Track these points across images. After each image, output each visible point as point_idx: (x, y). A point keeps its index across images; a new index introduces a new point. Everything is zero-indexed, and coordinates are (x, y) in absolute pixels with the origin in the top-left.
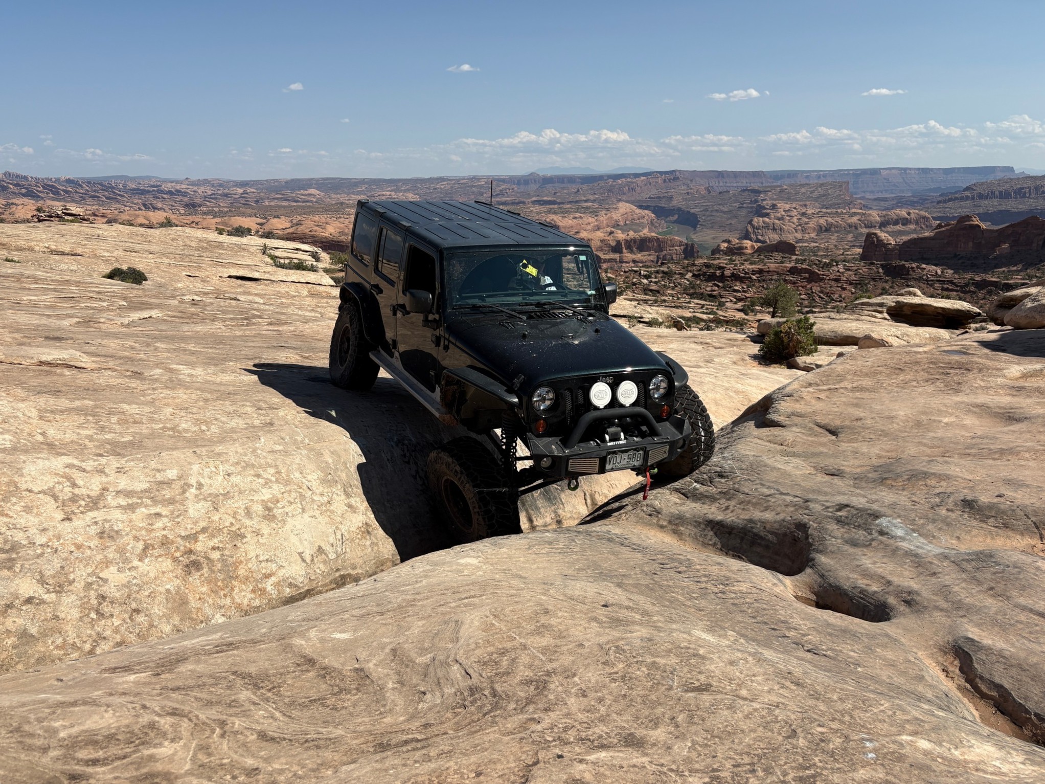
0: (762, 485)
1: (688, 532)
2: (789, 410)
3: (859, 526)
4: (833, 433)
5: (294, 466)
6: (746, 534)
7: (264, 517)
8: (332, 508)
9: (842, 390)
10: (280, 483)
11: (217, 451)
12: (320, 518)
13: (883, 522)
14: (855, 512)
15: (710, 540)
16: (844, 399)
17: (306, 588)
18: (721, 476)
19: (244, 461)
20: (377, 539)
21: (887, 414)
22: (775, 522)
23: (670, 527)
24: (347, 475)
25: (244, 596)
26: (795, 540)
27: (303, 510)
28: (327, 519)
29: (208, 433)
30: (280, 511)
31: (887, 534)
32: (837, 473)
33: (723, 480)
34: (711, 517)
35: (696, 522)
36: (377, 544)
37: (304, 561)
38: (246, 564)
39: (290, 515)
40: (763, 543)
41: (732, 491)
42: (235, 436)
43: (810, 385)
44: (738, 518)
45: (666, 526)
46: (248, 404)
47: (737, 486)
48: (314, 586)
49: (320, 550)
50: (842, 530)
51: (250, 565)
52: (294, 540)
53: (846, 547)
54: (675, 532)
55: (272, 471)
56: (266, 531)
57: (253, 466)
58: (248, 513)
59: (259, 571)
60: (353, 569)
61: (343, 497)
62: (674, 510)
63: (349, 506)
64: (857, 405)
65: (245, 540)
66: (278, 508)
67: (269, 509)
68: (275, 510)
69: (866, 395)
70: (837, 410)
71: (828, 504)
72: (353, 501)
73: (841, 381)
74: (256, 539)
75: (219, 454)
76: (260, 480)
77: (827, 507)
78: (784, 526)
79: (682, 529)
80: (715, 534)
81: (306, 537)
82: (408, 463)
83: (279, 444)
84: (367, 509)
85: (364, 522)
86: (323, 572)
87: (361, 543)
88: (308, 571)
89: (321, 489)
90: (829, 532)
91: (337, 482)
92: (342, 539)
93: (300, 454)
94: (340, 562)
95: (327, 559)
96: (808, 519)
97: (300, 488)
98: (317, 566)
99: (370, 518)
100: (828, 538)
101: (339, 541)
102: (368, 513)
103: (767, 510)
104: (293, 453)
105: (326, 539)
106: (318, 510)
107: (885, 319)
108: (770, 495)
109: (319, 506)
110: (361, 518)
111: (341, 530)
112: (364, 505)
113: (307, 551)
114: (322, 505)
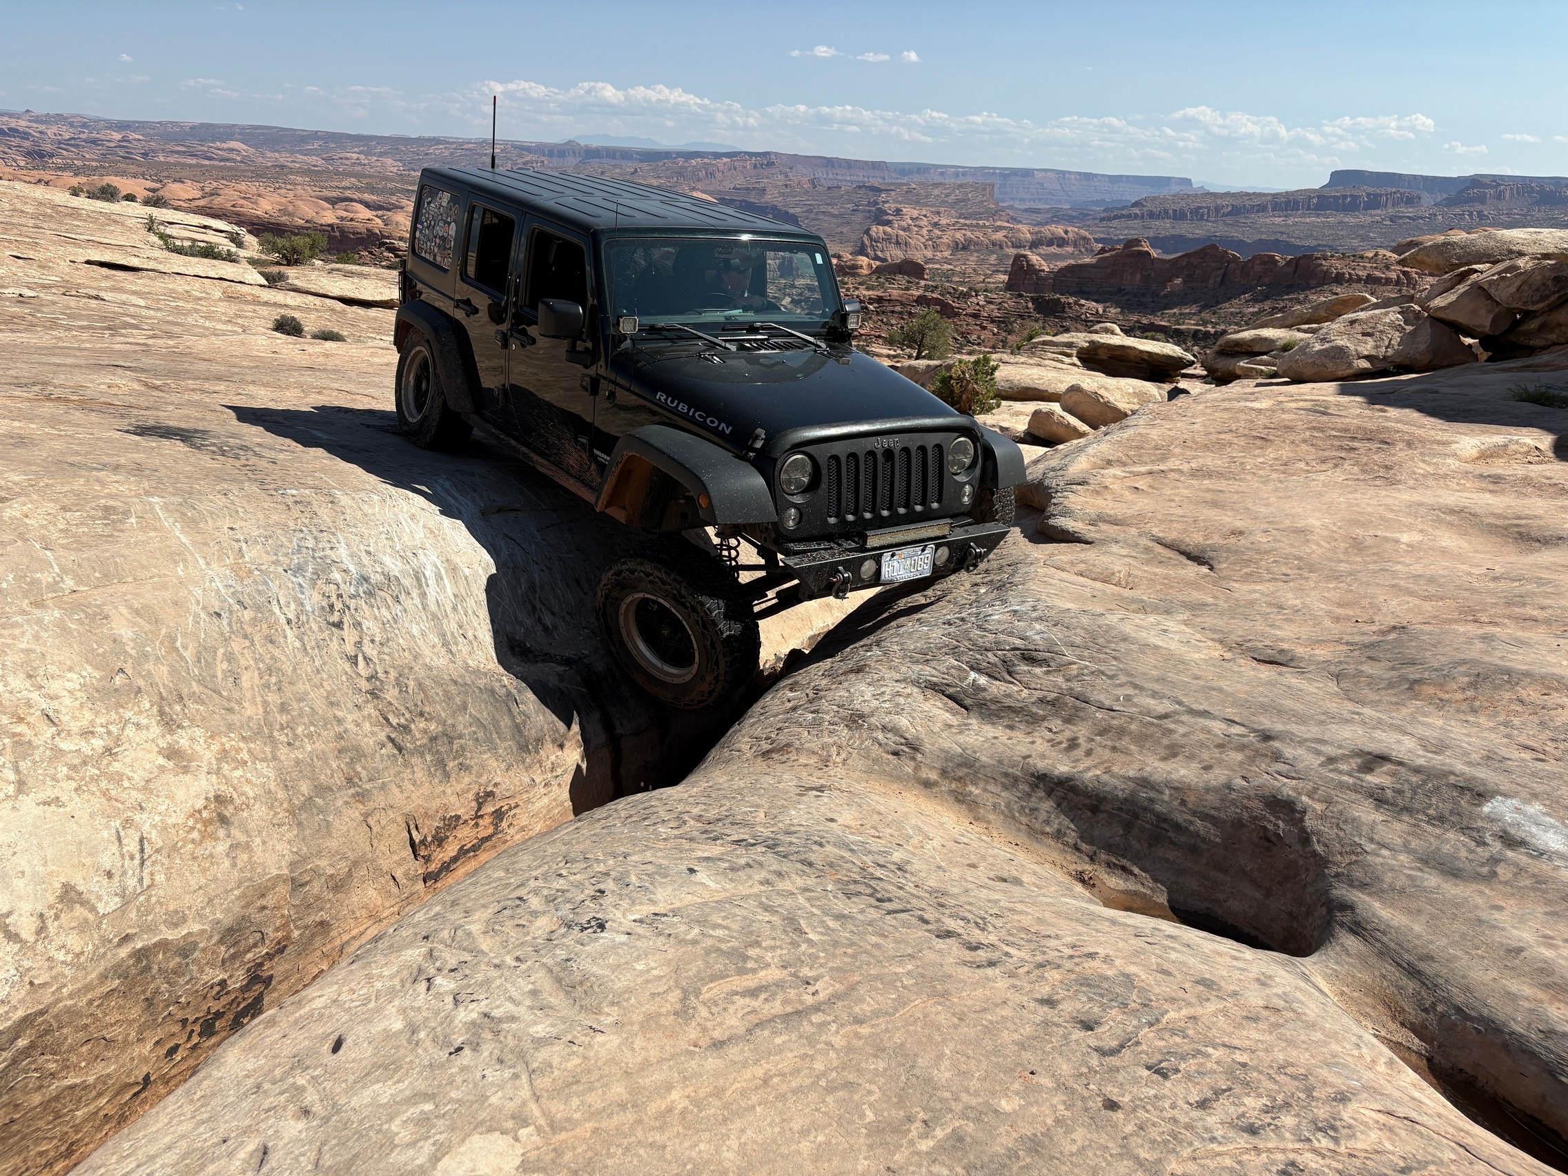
0: (1136, 686)
1: (989, 799)
3: (1441, 819)
4: (1197, 558)
6: (1136, 816)
8: (117, 766)
12: (76, 804)
13: (1501, 809)
14: (1415, 779)
15: (1047, 822)
17: (20, 1013)
18: (1029, 657)
20: (247, 833)
21: (1288, 523)
22: (1208, 790)
23: (945, 786)
24: (173, 671)
26: (1269, 841)
27: (21, 786)
28: (97, 802)
31: (1522, 843)
32: (1279, 658)
33: (1038, 670)
34: (1041, 765)
35: (1006, 775)
36: (247, 847)
37: (11, 936)
40: (1183, 839)
41: (1070, 701)
44: (1108, 771)
45: (935, 784)
47: (1077, 687)
48: (47, 999)
49: (69, 896)
50: (1397, 826)
53: (1432, 880)
54: (960, 798)
60: (176, 925)
61: (156, 730)
62: (950, 743)
63: (172, 753)
64: (1214, 504)
69: (1222, 485)
70: (1180, 512)
71: (1329, 750)
72: (182, 740)
77: (1331, 760)
78: (1233, 802)
79: (972, 789)
80: (1059, 805)
81: (24, 864)
82: (338, 625)
84: (224, 755)
85: (211, 795)
86: (78, 955)
87: (199, 852)
88: (26, 964)
89: (88, 715)
90: (1365, 829)
91: (139, 690)
92: (142, 851)
93: (39, 622)
94: (133, 915)
95: (91, 917)
96: (1294, 789)
97: (21, 720)
98: (58, 942)
99: (228, 781)
100: (1369, 847)
101: (132, 858)
102: (225, 767)
103: (1175, 755)
104: (19, 619)
105: (88, 861)
106: (69, 778)
107: (1074, 365)
108: (1165, 716)
109: (73, 768)
110: (204, 782)
111: (138, 828)
112: (216, 747)
113: (26, 907)
114: (85, 763)
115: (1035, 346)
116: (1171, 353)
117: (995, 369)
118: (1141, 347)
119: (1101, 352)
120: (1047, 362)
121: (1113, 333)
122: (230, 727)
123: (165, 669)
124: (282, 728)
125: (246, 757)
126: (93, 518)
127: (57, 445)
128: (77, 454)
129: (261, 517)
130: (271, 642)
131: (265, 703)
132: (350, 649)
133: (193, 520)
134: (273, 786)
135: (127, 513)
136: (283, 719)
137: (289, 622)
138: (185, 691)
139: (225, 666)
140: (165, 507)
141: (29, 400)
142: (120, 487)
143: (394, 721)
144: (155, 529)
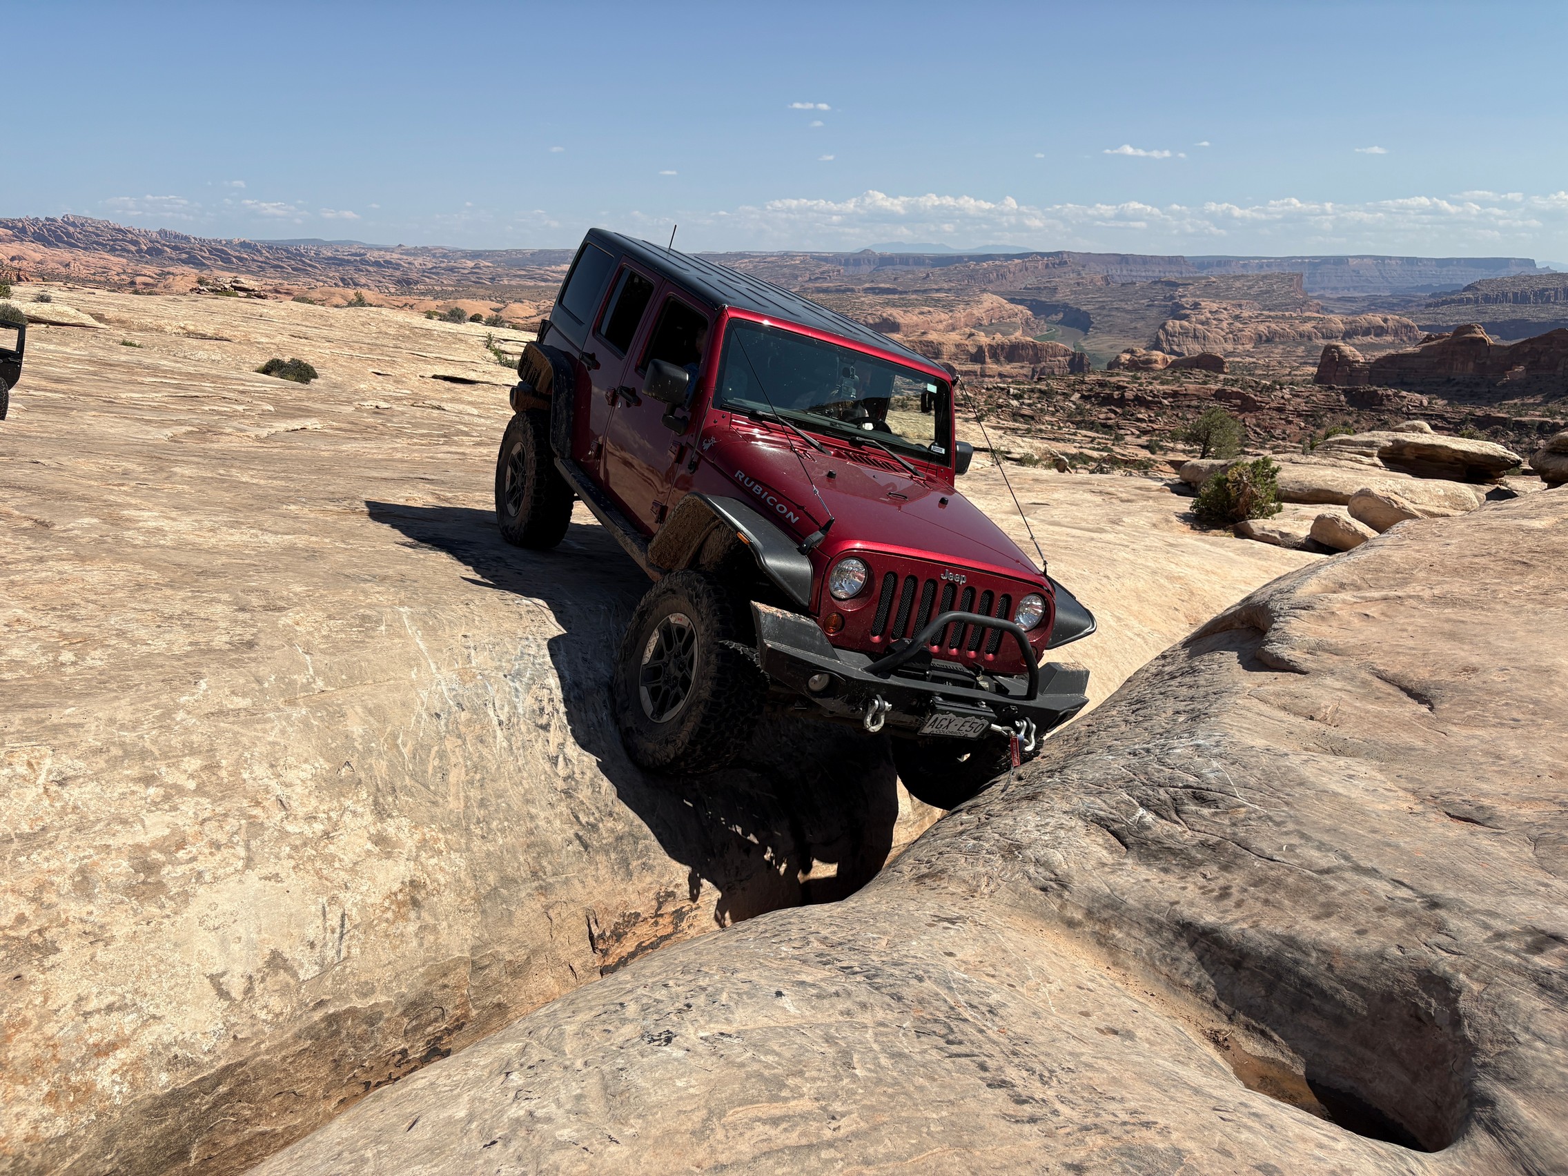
0: (1303, 836)
1: (1132, 945)
2: (1311, 639)
4: (1419, 696)
5: (261, 749)
6: (1279, 977)
7: (130, 890)
8: (330, 849)
9: (1414, 603)
10: (206, 794)
11: (55, 719)
12: (293, 881)
15: (1187, 974)
16: (1421, 621)
17: (223, 1063)
18: (1200, 798)
19: (122, 745)
20: (435, 916)
21: (1532, 661)
22: (1358, 957)
23: (1089, 927)
24: (391, 765)
25: (18, 1116)
26: (1419, 1020)
27: (249, 862)
28: (310, 880)
29: (70, 670)
30: (180, 870)
32: (1476, 816)
33: (1206, 811)
34: (1187, 913)
35: (1151, 920)
36: (434, 929)
37: (223, 994)
38: (39, 1028)
39: (208, 877)
40: (1327, 1008)
41: (1231, 846)
42: (136, 676)
43: (1342, 586)
44: (1255, 925)
45: (1079, 924)
46: (225, 597)
47: (1241, 832)
48: (247, 1052)
49: (276, 962)
50: (1558, 1016)
51: (50, 1029)
52: (205, 943)
54: (1102, 941)
55: (193, 764)
56: (122, 926)
57: (144, 754)
58: (84, 884)
59: (79, 1038)
60: (365, 995)
61: (369, 818)
62: (1099, 883)
63: (380, 840)
64: (1452, 636)
65: (52, 959)
66: (175, 863)
67: (150, 868)
68: (164, 871)
69: (1466, 615)
70: (1411, 643)
71: (1498, 924)
72: (390, 828)
73: (1404, 583)
74: (88, 952)
75: (56, 729)
76: (152, 791)
77: (1500, 936)
78: (1385, 973)
79: (1115, 932)
80: (1200, 959)
81: (241, 931)
82: (546, 728)
83: (244, 695)
84: (423, 844)
85: (407, 880)
86: (277, 1016)
87: (392, 930)
88: (233, 1019)
89: (314, 802)
90: (1522, 1017)
91: (360, 782)
92: (342, 926)
93: (288, 718)
94: (329, 983)
95: (292, 982)
96: (1452, 965)
97: (258, 804)
98: (261, 1002)
99: (424, 868)
100: (1524, 1037)
101: (333, 931)
102: (423, 854)
103: (1329, 915)
104: (271, 715)
105: (295, 932)
106: (290, 857)
107: (1375, 465)
108: (1328, 871)
109: (295, 848)
110: (402, 868)
111: (341, 906)
112: (417, 837)
113: (238, 969)
114: (305, 844)
115: (1331, 445)
116: (1491, 452)
117: (1275, 471)
118: (1454, 446)
119: (1406, 451)
120: (1343, 463)
121: (1421, 431)
122: (433, 819)
123: (384, 763)
124: (478, 822)
125: (441, 845)
126: (351, 626)
127: (341, 558)
128: (356, 566)
129: (494, 625)
130: (482, 741)
131: (467, 798)
132: (552, 750)
133: (434, 629)
134: (462, 875)
135: (378, 622)
136: (481, 813)
137: (500, 723)
138: (398, 784)
139: (436, 763)
140: (412, 617)
141: (338, 513)
142: (380, 595)
143: (584, 819)
144: (400, 636)
